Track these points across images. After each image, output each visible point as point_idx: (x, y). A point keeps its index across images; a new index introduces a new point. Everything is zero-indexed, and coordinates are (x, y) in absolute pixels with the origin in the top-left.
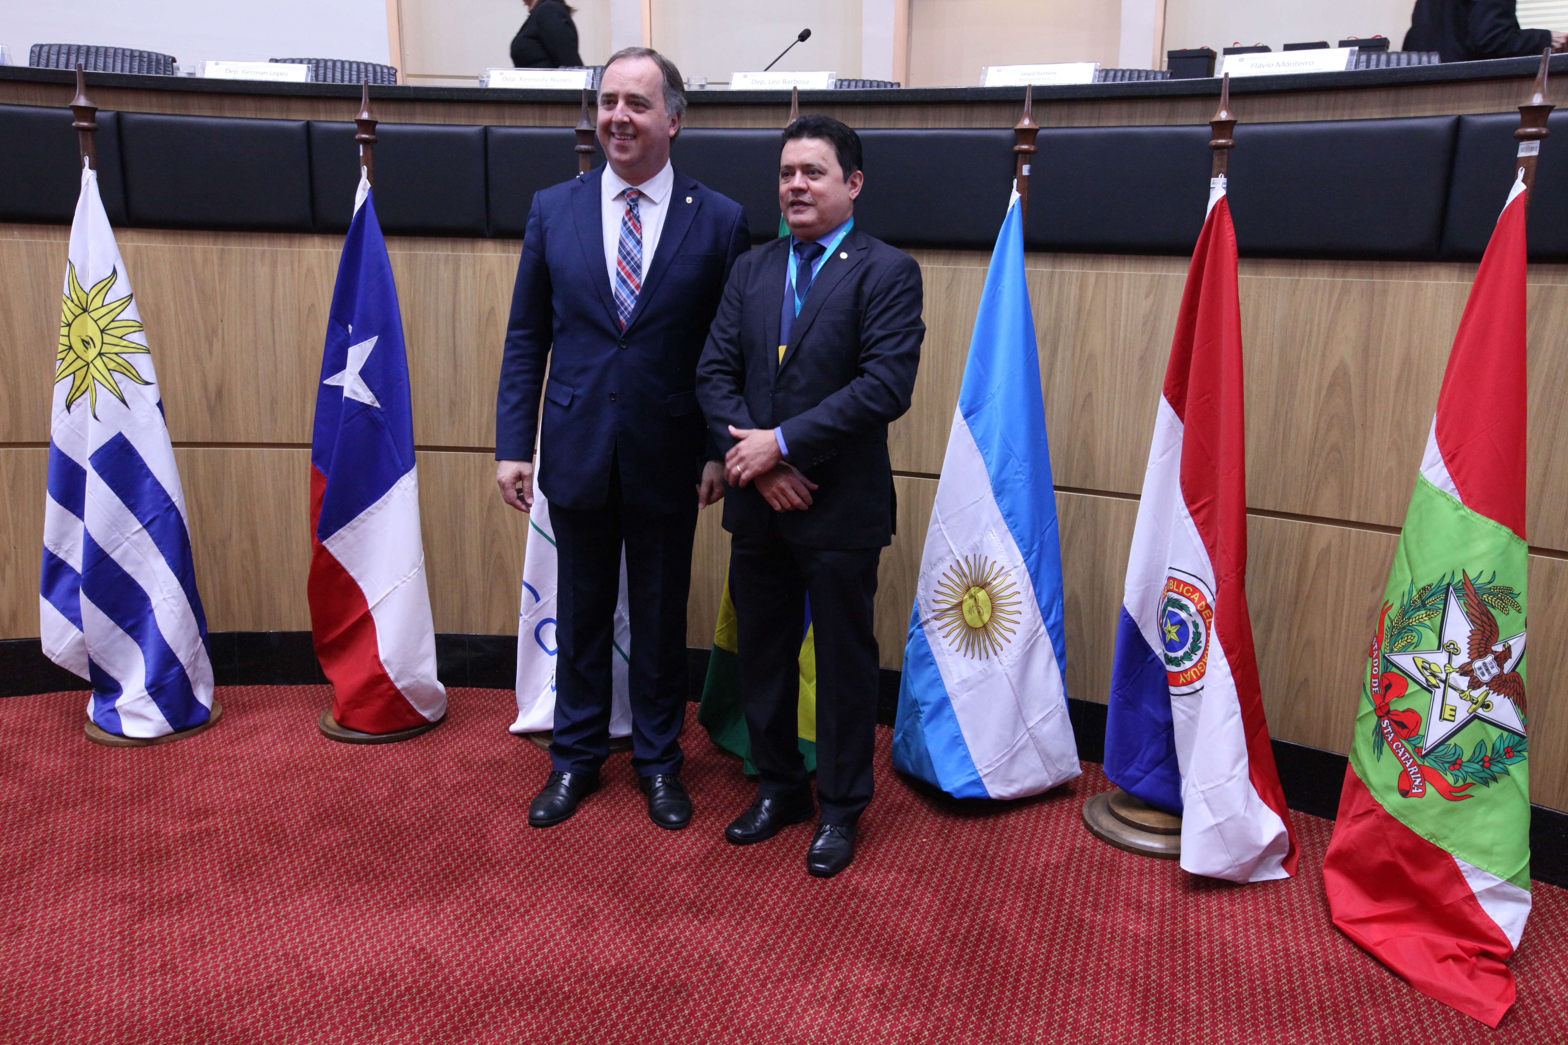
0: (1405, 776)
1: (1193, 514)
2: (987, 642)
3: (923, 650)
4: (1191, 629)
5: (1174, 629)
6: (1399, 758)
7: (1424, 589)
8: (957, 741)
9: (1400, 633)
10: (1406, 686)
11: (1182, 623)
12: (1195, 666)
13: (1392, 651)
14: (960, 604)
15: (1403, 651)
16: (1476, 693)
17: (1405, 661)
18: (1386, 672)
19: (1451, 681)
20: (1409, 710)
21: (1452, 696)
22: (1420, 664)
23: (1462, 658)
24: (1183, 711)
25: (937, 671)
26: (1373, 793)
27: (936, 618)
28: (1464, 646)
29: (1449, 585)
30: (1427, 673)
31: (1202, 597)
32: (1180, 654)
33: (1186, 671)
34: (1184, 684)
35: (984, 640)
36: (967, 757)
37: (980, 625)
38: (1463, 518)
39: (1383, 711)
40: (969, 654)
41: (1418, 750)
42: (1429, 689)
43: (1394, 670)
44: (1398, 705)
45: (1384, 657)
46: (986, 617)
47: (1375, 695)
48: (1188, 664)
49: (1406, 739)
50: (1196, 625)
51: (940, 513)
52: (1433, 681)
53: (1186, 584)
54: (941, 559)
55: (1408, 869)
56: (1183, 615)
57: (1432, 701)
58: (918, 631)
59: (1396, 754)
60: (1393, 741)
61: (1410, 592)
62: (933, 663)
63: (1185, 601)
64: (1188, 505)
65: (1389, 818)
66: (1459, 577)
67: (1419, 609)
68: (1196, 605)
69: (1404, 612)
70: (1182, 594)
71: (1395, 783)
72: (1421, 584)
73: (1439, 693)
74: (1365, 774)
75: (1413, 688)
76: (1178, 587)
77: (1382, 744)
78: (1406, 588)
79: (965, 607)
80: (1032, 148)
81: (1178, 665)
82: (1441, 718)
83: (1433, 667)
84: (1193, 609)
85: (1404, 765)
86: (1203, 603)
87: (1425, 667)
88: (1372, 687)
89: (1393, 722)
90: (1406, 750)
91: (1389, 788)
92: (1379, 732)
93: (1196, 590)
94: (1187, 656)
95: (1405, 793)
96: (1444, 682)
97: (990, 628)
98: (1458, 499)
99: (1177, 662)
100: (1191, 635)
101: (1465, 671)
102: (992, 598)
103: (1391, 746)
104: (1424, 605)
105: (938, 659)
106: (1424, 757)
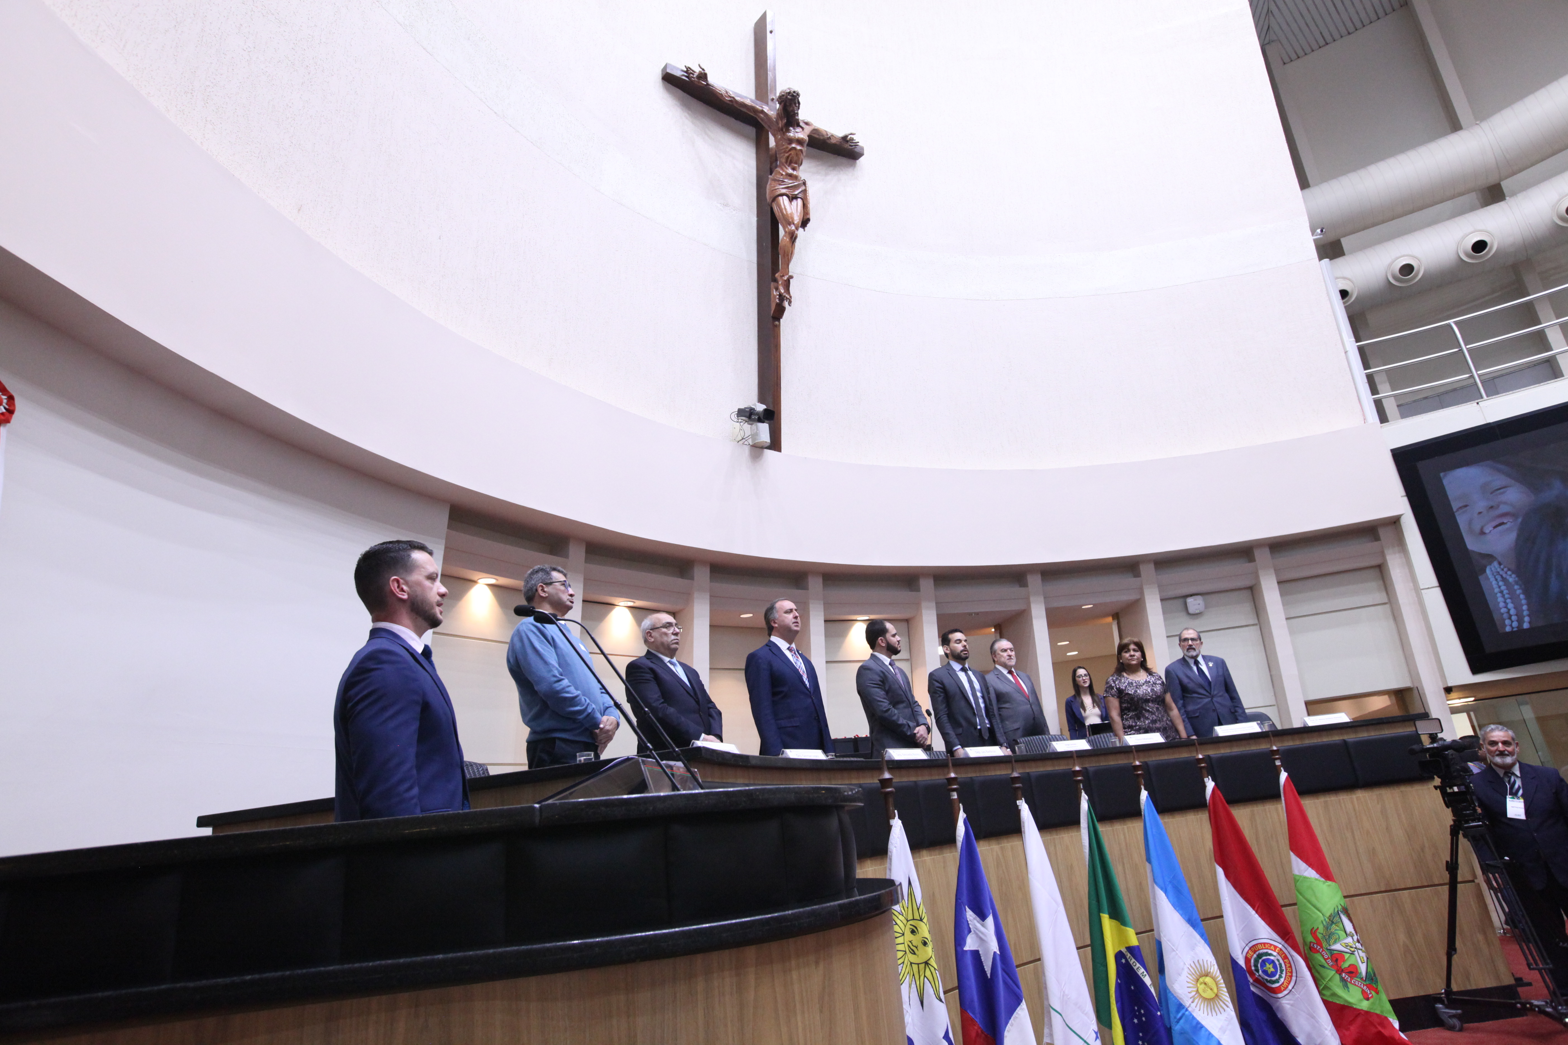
0: (1363, 992)
1: (1257, 912)
2: (1221, 1003)
3: (1194, 1023)
4: (1277, 963)
5: (1271, 966)
6: (1358, 986)
7: (1330, 916)
9: (1329, 937)
10: (1344, 956)
11: (1273, 962)
12: (1285, 979)
13: (1330, 945)
14: (1197, 990)
15: (1335, 942)
17: (1337, 947)
18: (1332, 955)
19: (1358, 947)
20: (1350, 965)
21: (1360, 951)
22: (1344, 945)
23: (1355, 938)
24: (1288, 1004)
25: (1207, 1030)
26: (1355, 1007)
27: (1192, 1002)
28: (1353, 932)
29: (1338, 911)
30: (1348, 947)
31: (1276, 947)
32: (1277, 976)
33: (1283, 983)
34: (1284, 990)
35: (1219, 1003)
37: (1213, 996)
38: (1329, 886)
39: (1340, 971)
40: (1214, 1013)
41: (1362, 979)
42: (1352, 953)
43: (1335, 952)
44: (1345, 965)
45: (1327, 949)
46: (1215, 990)
47: (1332, 966)
48: (1282, 980)
49: (1355, 977)
50: (1278, 960)
51: (1173, 945)
52: (1353, 949)
53: (1267, 943)
54: (1183, 969)
55: (1383, 1031)
56: (1272, 958)
57: (1356, 957)
58: (1187, 1013)
59: (1356, 985)
60: (1351, 980)
61: (1325, 920)
62: (1202, 1027)
63: (1270, 952)
64: (1254, 909)
65: (1367, 1013)
66: (1340, 907)
67: (1331, 925)
68: (1275, 951)
69: (1327, 928)
70: (1267, 949)
71: (1361, 997)
72: (1328, 915)
73: (1356, 953)
74: (1346, 1001)
75: (1347, 956)
76: (1265, 946)
77: (1347, 984)
78: (1322, 918)
79: (1200, 991)
80: (1142, 772)
81: (1278, 982)
82: (1362, 963)
83: (1350, 944)
84: (1275, 954)
85: (1361, 987)
86: (1278, 949)
87: (1347, 946)
88: (1328, 964)
89: (1346, 973)
90: (1358, 981)
91: (1361, 1000)
92: (1343, 980)
93: (1271, 945)
94: (1280, 977)
95: (1368, 999)
96: (1356, 948)
97: (1219, 995)
98: (1323, 880)
99: (1277, 981)
100: (1278, 966)
101: (1358, 941)
102: (1211, 978)
103: (1351, 983)
104: (1333, 922)
105: (1203, 1023)
106: (1365, 981)
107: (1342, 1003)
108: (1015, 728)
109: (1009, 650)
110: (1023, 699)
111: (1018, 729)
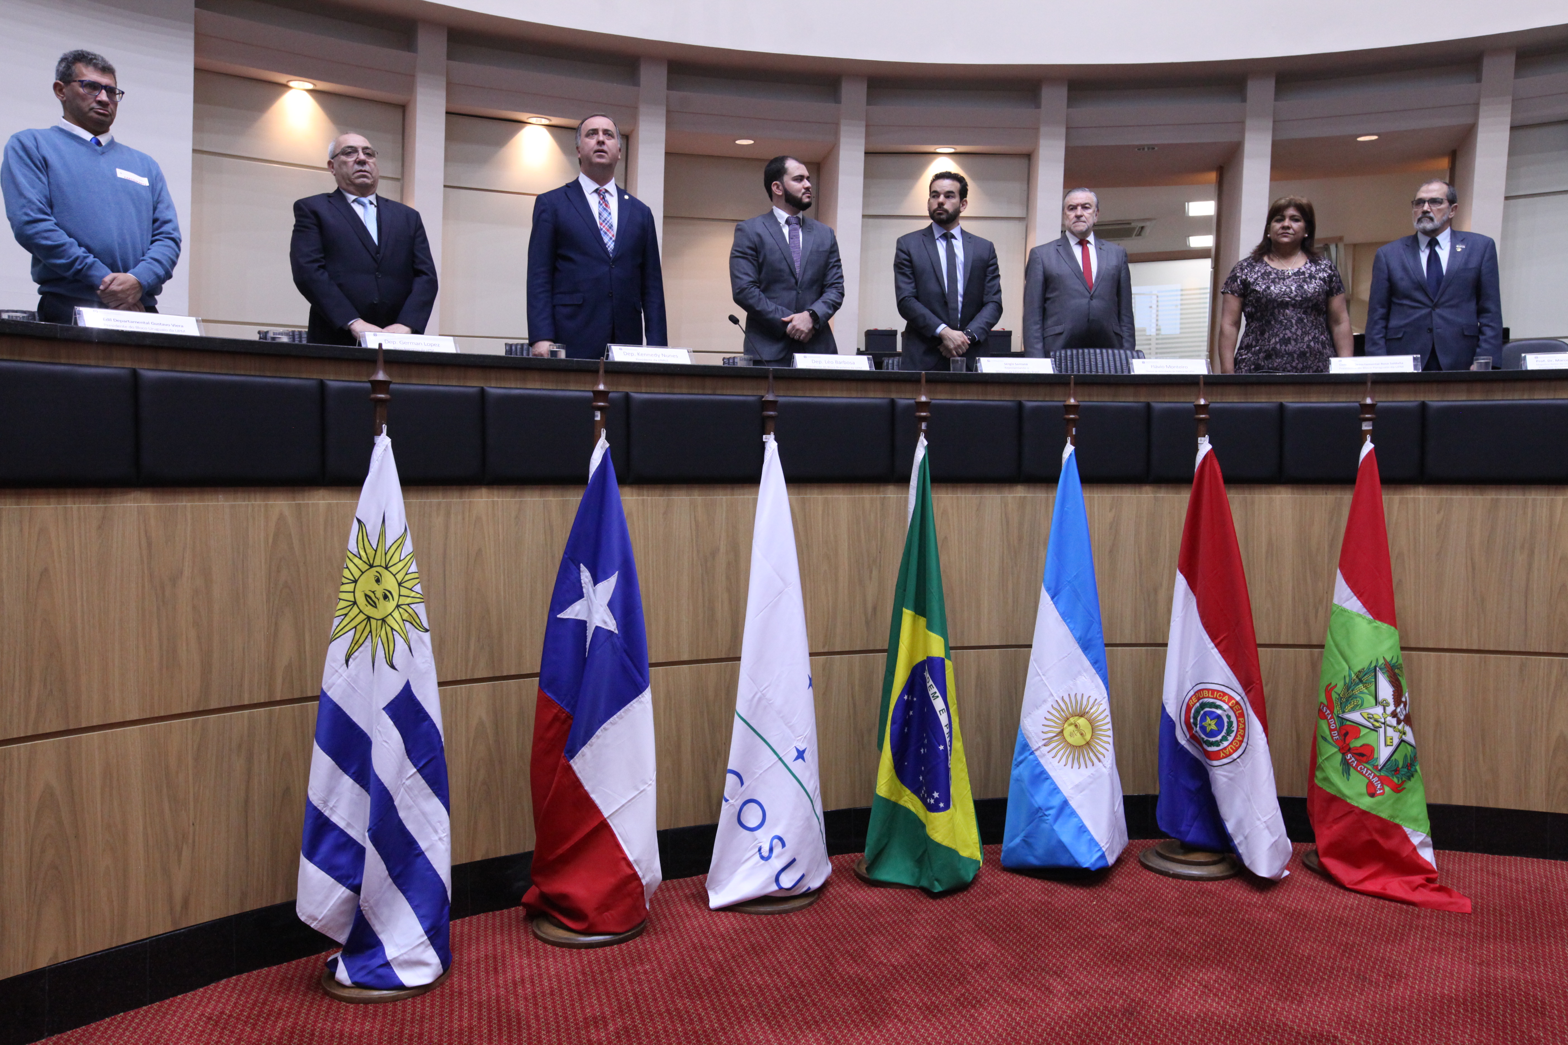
0: (1370, 785)
1: (1217, 646)
2: (1091, 754)
3: (1038, 770)
4: (1225, 720)
5: (1213, 722)
6: (1364, 775)
7: (1359, 672)
8: (1082, 829)
9: (1347, 701)
10: (1359, 731)
11: (1219, 717)
12: (1231, 743)
13: (1344, 712)
14: (1062, 731)
15: (1353, 710)
16: (1400, 727)
17: (1355, 716)
18: (1342, 726)
19: (1388, 723)
20: (1364, 745)
21: (1389, 730)
22: (1366, 716)
23: (1391, 708)
24: (1224, 776)
25: (1053, 783)
26: (1349, 801)
27: (1045, 745)
28: (1391, 700)
29: (1375, 667)
30: (1372, 721)
31: (1231, 698)
32: (1219, 738)
33: (1225, 748)
34: (1224, 758)
35: (1088, 753)
36: (1092, 840)
37: (1084, 743)
38: (1376, 627)
39: (1345, 749)
40: (1076, 765)
41: (1376, 767)
42: (1375, 729)
43: (1348, 723)
44: (1356, 744)
45: (1338, 717)
46: (1088, 737)
47: (1336, 741)
48: (1226, 744)
49: (1366, 762)
50: (1229, 717)
51: (1040, 668)
52: (1377, 724)
53: (1218, 691)
54: (1045, 701)
55: (1381, 841)
56: (1219, 712)
57: (1379, 736)
58: (1031, 757)
59: (1362, 773)
60: (1357, 765)
61: (1350, 675)
62: (1048, 778)
63: (1218, 703)
64: (1213, 640)
65: (1364, 813)
66: (1381, 661)
67: (1358, 684)
68: (1227, 704)
69: (1348, 687)
70: (1216, 698)
71: (1364, 790)
72: (1356, 670)
73: (1382, 730)
74: (1340, 791)
75: (1364, 731)
76: (1213, 694)
77: (1349, 770)
78: (1347, 674)
79: (1066, 733)
80: (1077, 417)
81: (1218, 745)
82: (1386, 745)
83: (1375, 716)
84: (1226, 707)
85: (1368, 778)
86: (1233, 701)
87: (1370, 717)
88: (1332, 737)
89: (1354, 755)
90: (1368, 769)
91: (1361, 795)
92: (1345, 763)
93: (1225, 694)
94: (1225, 739)
95: (1372, 795)
96: (1384, 723)
97: (1093, 744)
98: (1371, 617)
99: (1217, 744)
100: (1226, 724)
101: (1394, 714)
102: (1091, 722)
103: (1356, 769)
104: (1361, 681)
105: (1052, 774)
106: (1380, 770)
107: (1333, 793)
108: (1057, 332)
109: (1079, 208)
110: (1081, 288)
111: (1061, 334)
